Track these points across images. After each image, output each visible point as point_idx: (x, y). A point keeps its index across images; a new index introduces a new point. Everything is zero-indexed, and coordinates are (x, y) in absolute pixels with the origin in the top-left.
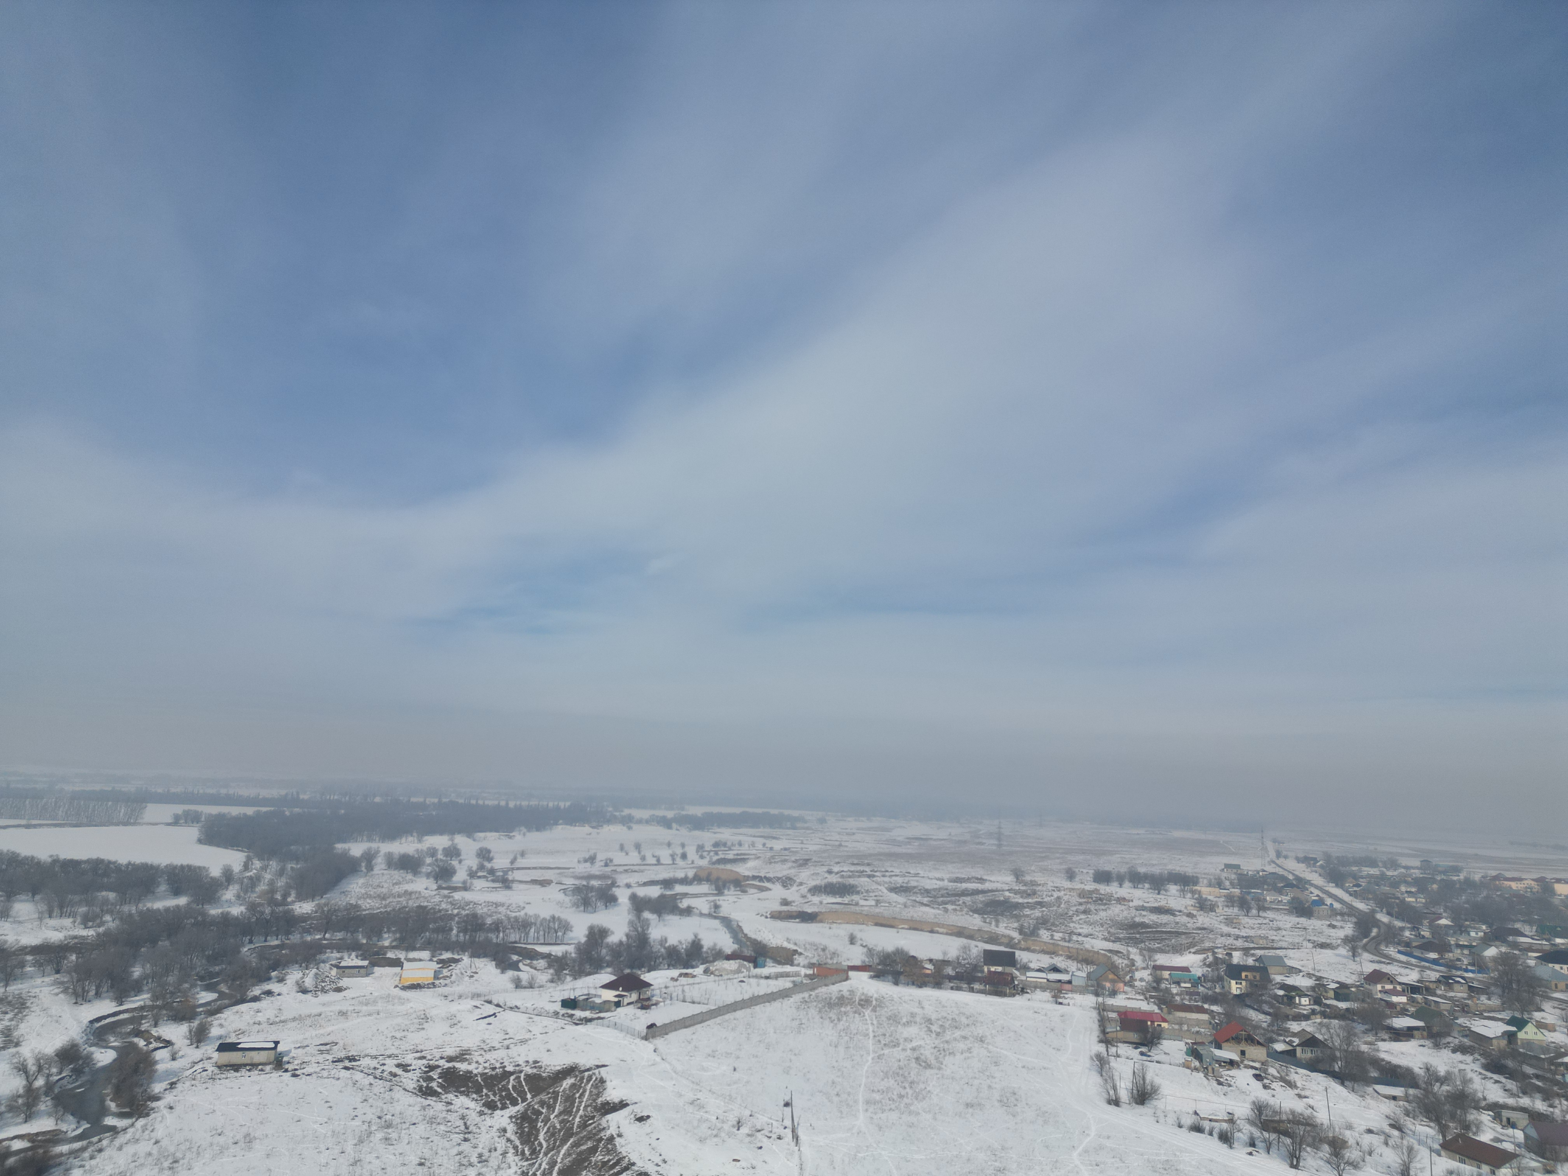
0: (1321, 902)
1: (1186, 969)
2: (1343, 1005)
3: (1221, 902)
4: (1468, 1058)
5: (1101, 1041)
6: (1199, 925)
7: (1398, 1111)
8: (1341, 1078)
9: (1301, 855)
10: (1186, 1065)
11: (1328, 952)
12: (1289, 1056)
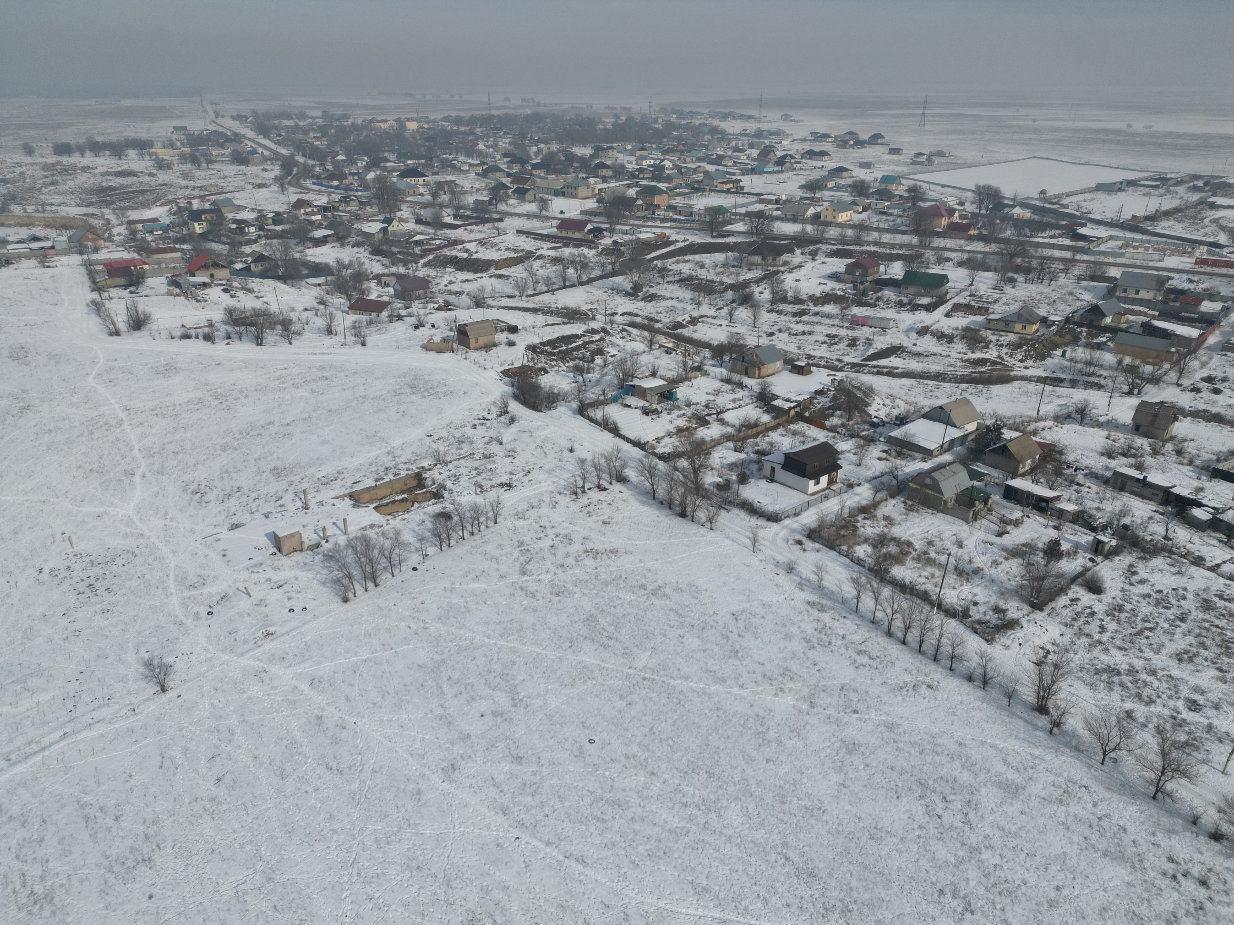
0: (254, 151)
1: (156, 220)
2: (279, 228)
3: (175, 160)
4: (361, 249)
5: (93, 290)
6: (160, 182)
7: (322, 292)
8: (283, 279)
9: (235, 114)
10: (169, 294)
11: (264, 190)
12: (246, 271)
